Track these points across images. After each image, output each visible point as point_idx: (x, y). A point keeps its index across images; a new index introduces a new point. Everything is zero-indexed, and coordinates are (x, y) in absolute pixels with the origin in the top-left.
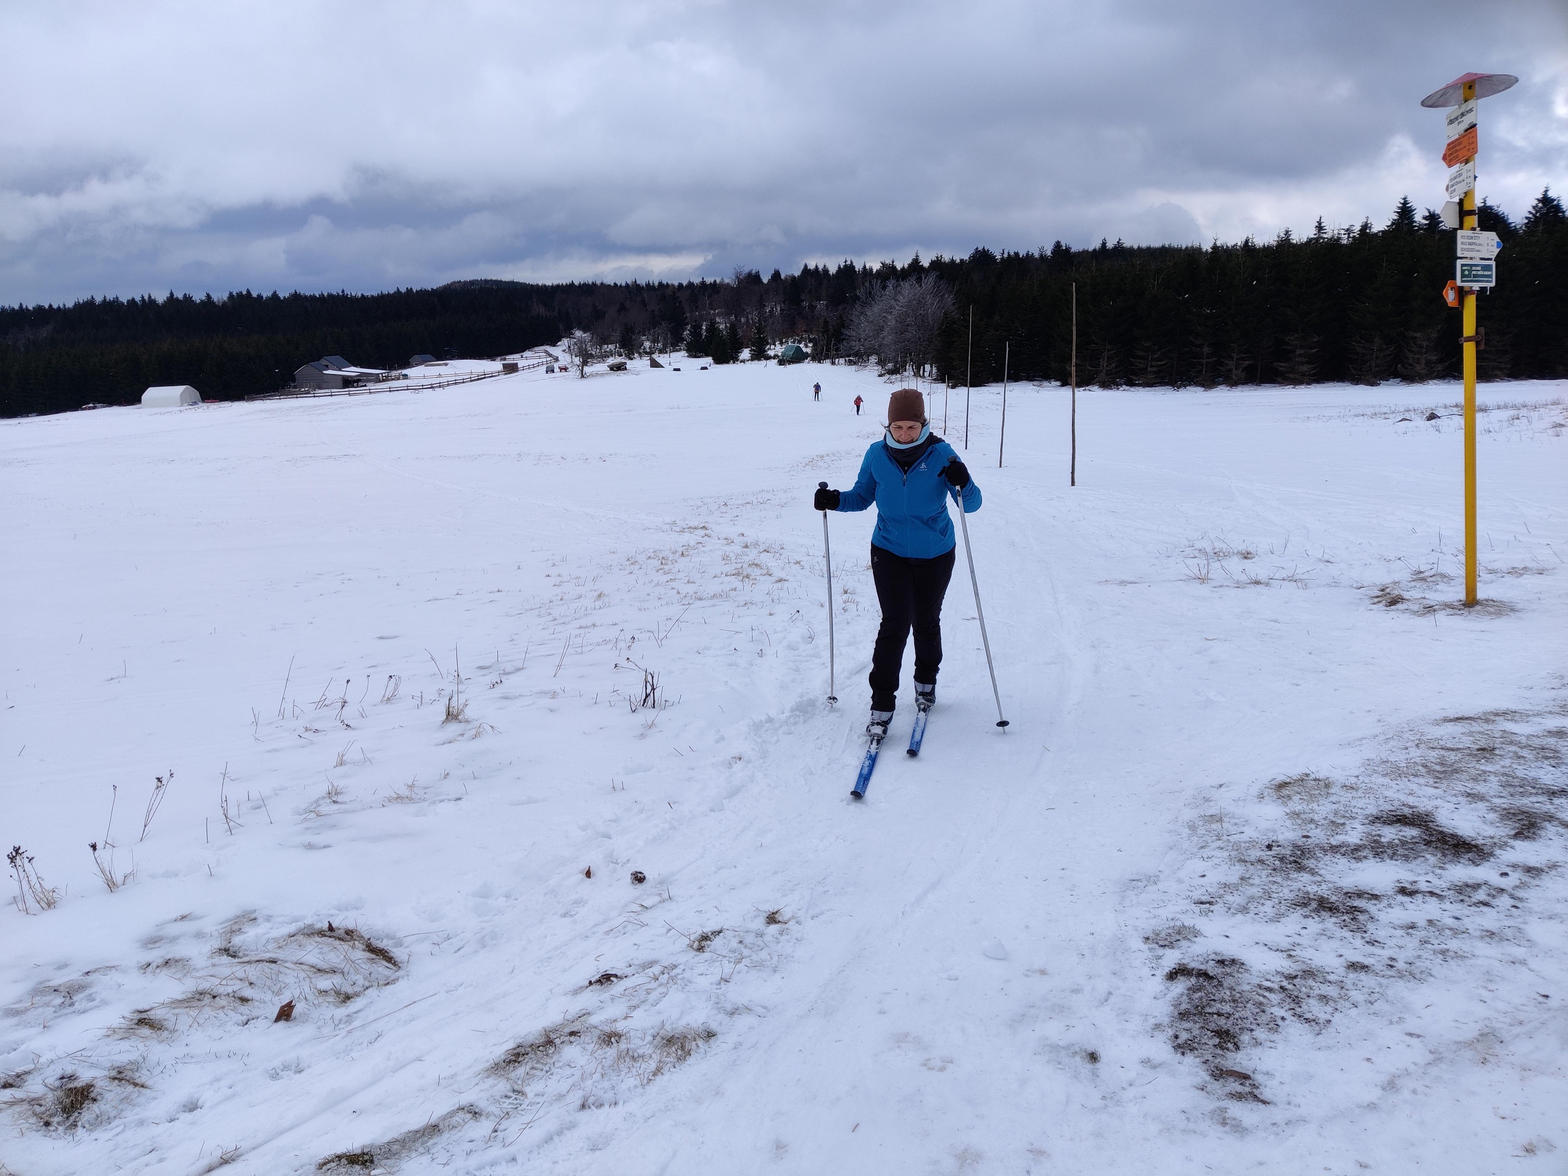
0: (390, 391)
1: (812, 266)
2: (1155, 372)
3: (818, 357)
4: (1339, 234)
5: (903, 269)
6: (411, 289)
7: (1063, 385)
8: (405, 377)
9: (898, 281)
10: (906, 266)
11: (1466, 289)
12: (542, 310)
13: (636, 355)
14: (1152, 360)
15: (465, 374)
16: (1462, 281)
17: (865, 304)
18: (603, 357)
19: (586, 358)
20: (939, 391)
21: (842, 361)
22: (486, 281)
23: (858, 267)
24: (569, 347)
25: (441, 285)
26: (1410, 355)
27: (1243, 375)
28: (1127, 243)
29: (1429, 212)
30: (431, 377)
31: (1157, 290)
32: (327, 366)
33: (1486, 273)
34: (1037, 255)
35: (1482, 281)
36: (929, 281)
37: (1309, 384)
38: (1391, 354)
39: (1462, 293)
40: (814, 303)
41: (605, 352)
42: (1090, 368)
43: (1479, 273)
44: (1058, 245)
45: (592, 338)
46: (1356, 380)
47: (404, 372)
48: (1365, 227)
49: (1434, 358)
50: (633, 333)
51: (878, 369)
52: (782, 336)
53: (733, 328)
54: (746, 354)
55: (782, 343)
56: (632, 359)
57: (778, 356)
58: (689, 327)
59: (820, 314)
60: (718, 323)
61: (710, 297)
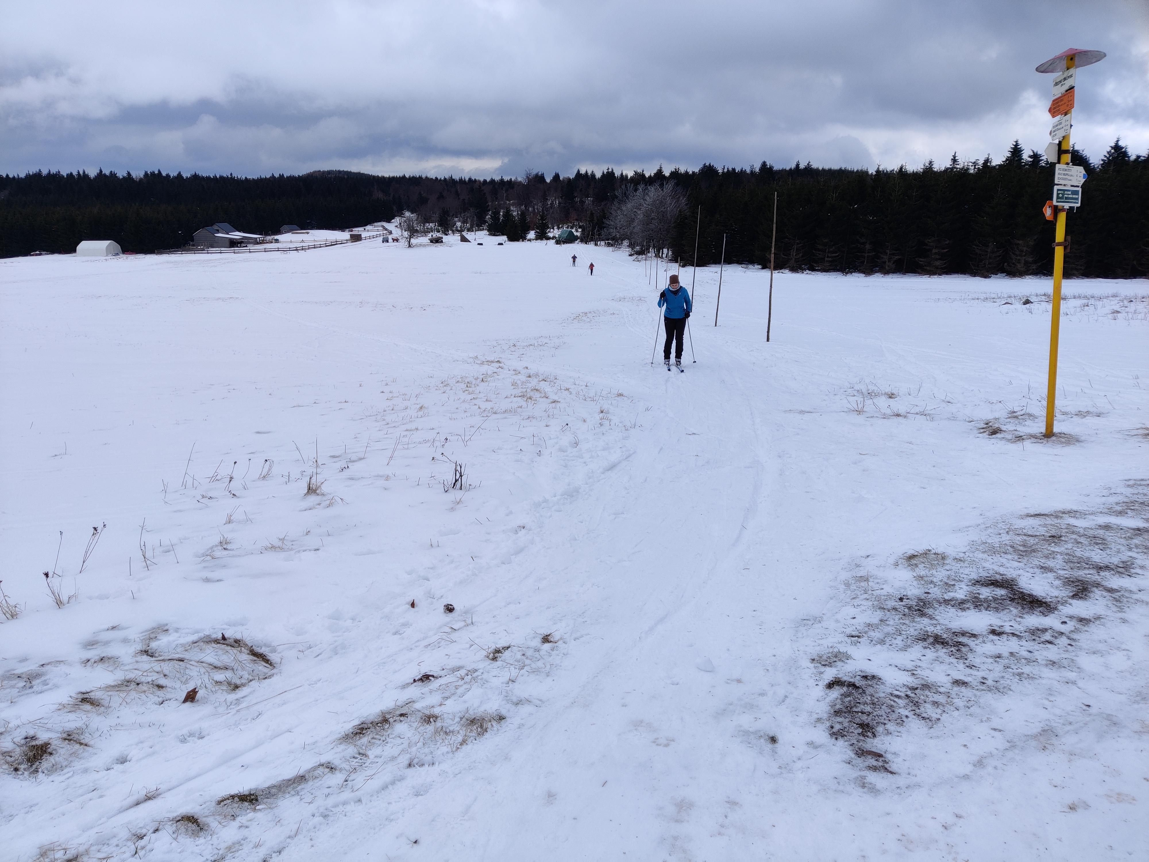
0: (265, 251)
1: (583, 172)
2: (830, 261)
3: (585, 240)
4: (968, 166)
5: (650, 177)
6: (283, 175)
7: (763, 268)
8: (277, 241)
9: (646, 185)
10: (652, 175)
11: (1059, 208)
12: (381, 195)
13: (450, 232)
14: (828, 252)
15: (321, 241)
16: (1057, 202)
17: (622, 202)
18: (426, 232)
19: (413, 232)
20: (673, 268)
21: (603, 243)
22: (340, 172)
23: (617, 174)
24: (400, 224)
25: (305, 173)
26: (1013, 257)
27: (894, 266)
28: (815, 165)
29: (1034, 152)
30: (297, 242)
31: (835, 201)
32: (218, 230)
33: (1074, 196)
34: (748, 171)
35: (1071, 202)
36: (669, 187)
37: (940, 275)
38: (1000, 256)
39: (1056, 210)
40: (583, 199)
41: (427, 228)
42: (783, 256)
43: (1070, 196)
44: (764, 164)
45: (418, 218)
46: (974, 273)
47: (276, 237)
48: (987, 161)
49: (1031, 259)
50: (448, 215)
51: (628, 250)
52: (559, 223)
53: (523, 215)
54: (532, 235)
55: (558, 228)
56: (447, 235)
57: (556, 238)
58: (490, 213)
59: (588, 207)
60: (512, 210)
61: (506, 191)
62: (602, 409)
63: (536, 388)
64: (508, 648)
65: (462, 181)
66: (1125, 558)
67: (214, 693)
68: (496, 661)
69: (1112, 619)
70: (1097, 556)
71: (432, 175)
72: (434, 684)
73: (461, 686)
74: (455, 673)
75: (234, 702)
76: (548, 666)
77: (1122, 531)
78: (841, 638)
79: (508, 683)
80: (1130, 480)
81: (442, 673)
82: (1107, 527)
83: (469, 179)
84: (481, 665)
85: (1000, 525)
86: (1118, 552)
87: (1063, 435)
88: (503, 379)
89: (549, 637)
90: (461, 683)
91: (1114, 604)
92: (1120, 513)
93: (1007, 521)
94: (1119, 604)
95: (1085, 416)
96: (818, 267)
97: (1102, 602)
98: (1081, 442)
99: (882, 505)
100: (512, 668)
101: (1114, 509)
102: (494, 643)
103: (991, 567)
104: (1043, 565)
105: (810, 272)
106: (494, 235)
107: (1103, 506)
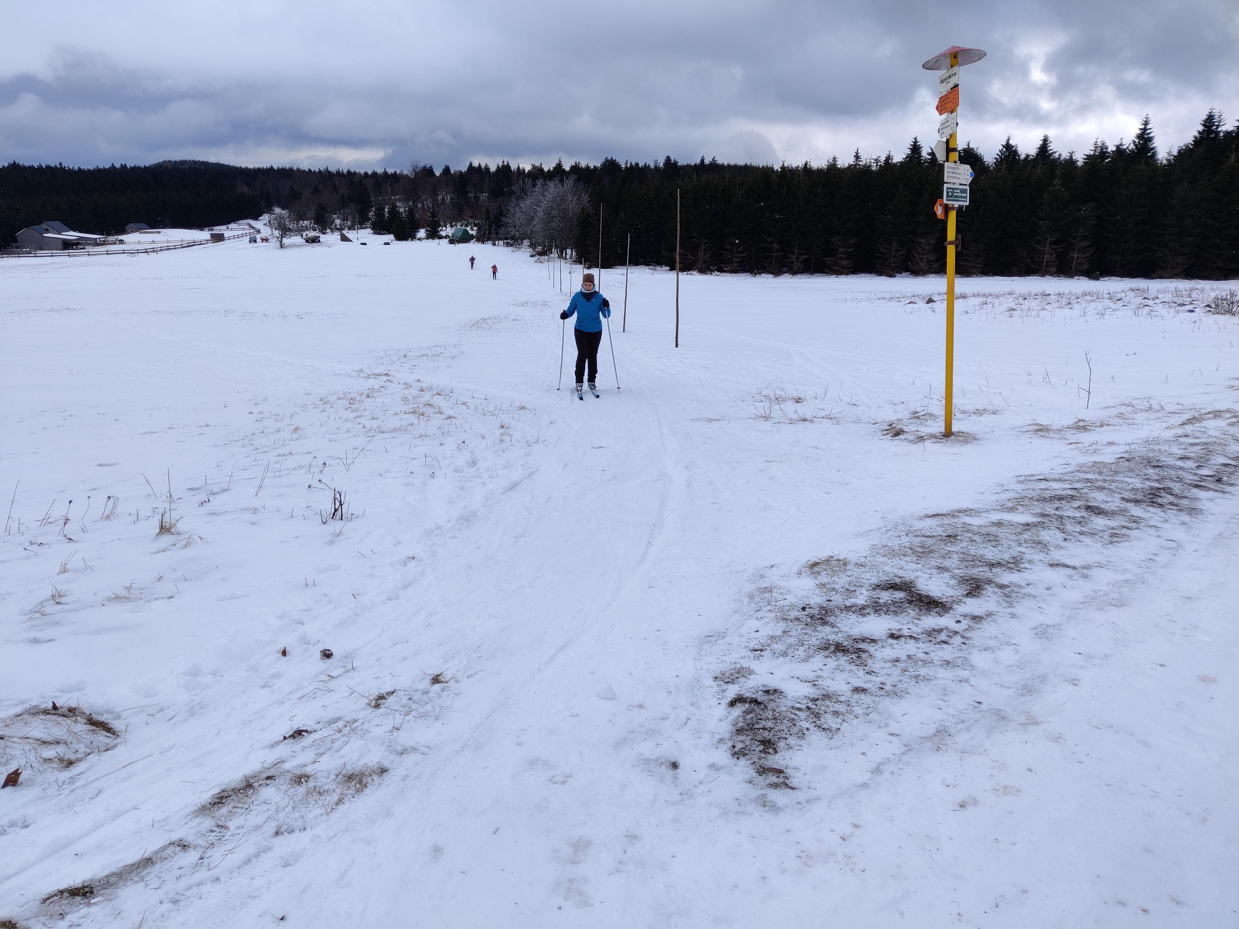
0: (107, 254)
1: (476, 164)
2: (738, 262)
3: (482, 238)
4: (870, 162)
5: (549, 171)
6: (125, 165)
7: (671, 270)
8: (121, 242)
9: (545, 180)
10: (551, 169)
11: (949, 206)
12: (245, 189)
13: (328, 230)
14: (737, 252)
15: (176, 241)
16: (947, 200)
17: (519, 198)
18: (300, 231)
19: (285, 231)
20: (578, 270)
21: (501, 243)
22: (195, 162)
23: (514, 167)
24: (270, 221)
25: (153, 163)
26: (916, 255)
27: (801, 266)
28: (720, 161)
29: (931, 150)
30: (146, 243)
31: (741, 200)
32: (47, 230)
33: (963, 195)
34: (652, 166)
35: (960, 201)
36: (570, 182)
37: (847, 274)
38: (904, 254)
39: (947, 209)
40: (478, 195)
41: (302, 227)
42: (691, 257)
43: (959, 194)
44: (668, 159)
45: (290, 215)
46: (880, 273)
47: (120, 237)
48: (888, 158)
49: (932, 259)
50: (326, 212)
51: (529, 251)
52: (452, 220)
53: (411, 212)
54: (422, 233)
55: (452, 226)
56: (325, 234)
57: (449, 237)
58: (373, 209)
59: (483, 204)
60: (399, 207)
61: (391, 185)
62: (503, 424)
63: (429, 403)
64: (393, 693)
65: (339, 174)
66: (1015, 554)
67: (42, 773)
68: (379, 708)
69: (1002, 614)
70: (990, 553)
71: (305, 166)
72: (308, 740)
73: (339, 739)
74: (332, 726)
75: (68, 781)
76: (438, 709)
77: (1012, 527)
78: (744, 652)
79: (392, 732)
80: (1021, 476)
81: (317, 727)
82: (999, 524)
83: (348, 171)
84: (361, 715)
85: (900, 528)
86: (1009, 548)
87: (961, 434)
88: (392, 393)
89: (440, 677)
90: (338, 735)
91: (1004, 600)
92: (1012, 509)
93: (907, 523)
94: (1008, 599)
95: (982, 414)
96: (727, 267)
97: (994, 599)
98: (978, 440)
99: (787, 513)
100: (397, 714)
101: (1006, 506)
102: (377, 688)
103: (890, 570)
104: (940, 566)
105: (719, 273)
106: (379, 234)
107: (996, 503)
